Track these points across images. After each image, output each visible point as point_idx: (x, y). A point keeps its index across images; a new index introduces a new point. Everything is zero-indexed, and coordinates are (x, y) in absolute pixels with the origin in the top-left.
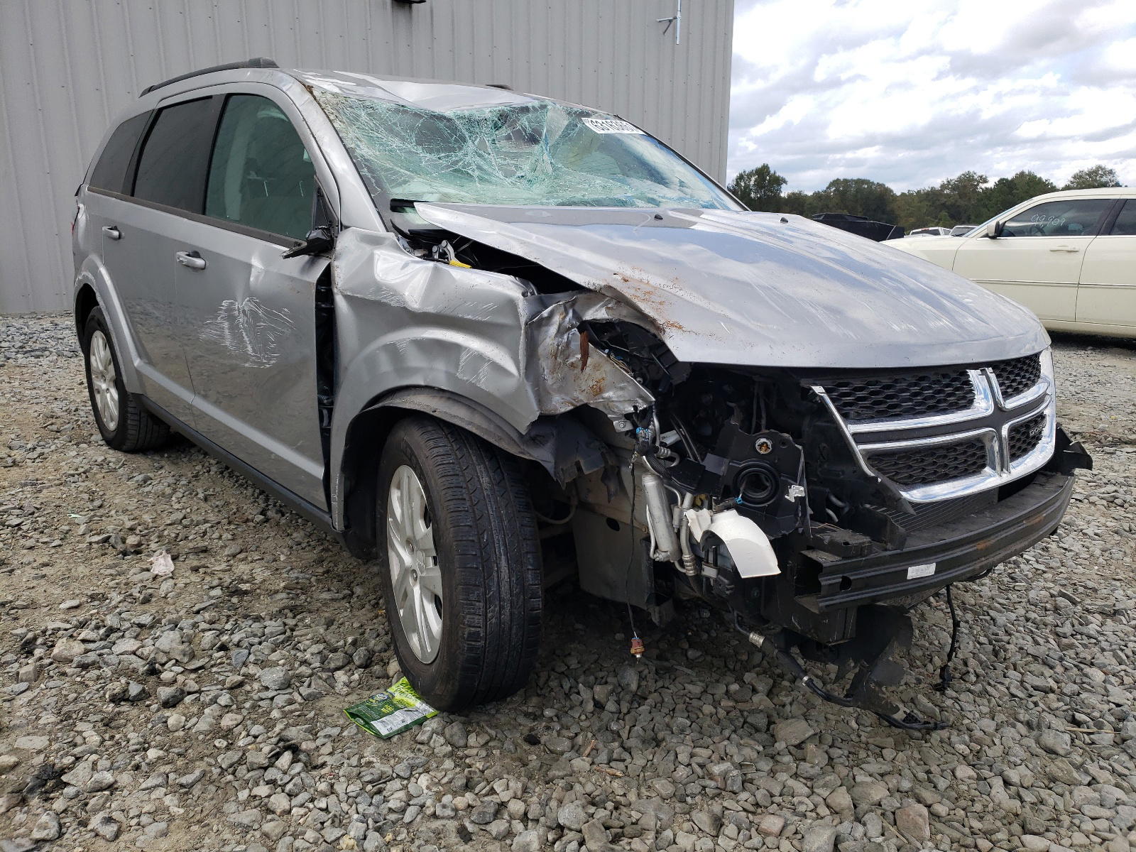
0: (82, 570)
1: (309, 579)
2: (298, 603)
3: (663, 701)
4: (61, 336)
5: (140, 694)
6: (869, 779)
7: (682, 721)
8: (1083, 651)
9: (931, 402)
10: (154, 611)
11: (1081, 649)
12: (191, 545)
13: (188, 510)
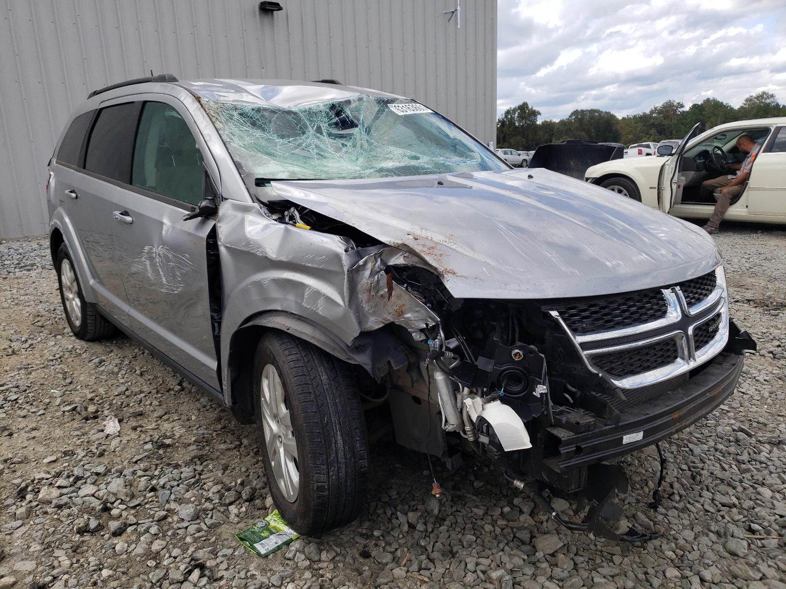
0: (58, 432)
1: (211, 434)
2: (204, 452)
3: (457, 522)
4: (44, 254)
5: (97, 527)
6: (603, 580)
7: (470, 537)
8: (757, 475)
9: (636, 316)
10: (106, 462)
11: (755, 472)
12: (131, 410)
13: (130, 383)
